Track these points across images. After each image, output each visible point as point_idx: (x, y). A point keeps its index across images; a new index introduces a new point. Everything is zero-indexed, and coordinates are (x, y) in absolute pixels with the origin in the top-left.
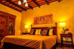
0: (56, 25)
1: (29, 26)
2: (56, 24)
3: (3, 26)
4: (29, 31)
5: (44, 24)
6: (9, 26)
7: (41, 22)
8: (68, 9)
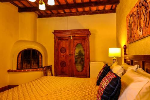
3: (63, 56)
6: (76, 54)
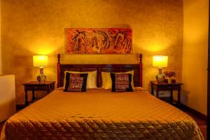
0: (141, 60)
1: (49, 56)
2: (141, 56)
4: (51, 75)
5: (106, 53)
7: (95, 49)
8: (169, 22)
